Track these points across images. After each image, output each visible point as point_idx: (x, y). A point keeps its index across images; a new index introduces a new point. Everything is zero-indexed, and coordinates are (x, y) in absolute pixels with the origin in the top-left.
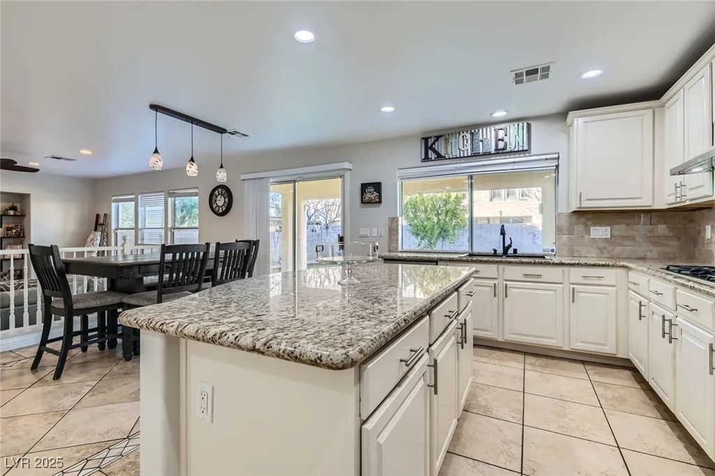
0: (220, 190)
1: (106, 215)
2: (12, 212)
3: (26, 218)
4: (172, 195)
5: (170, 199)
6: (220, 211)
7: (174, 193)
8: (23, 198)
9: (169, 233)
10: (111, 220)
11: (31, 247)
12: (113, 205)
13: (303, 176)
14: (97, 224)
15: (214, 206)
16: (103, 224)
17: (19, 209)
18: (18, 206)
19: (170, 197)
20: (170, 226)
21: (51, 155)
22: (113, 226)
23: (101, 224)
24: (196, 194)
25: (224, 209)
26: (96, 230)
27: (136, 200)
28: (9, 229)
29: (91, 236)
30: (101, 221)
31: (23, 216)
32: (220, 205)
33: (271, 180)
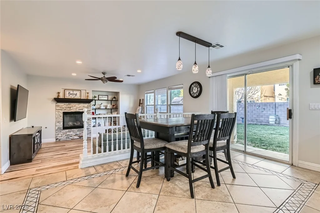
0: (195, 84)
1: (143, 99)
2: (114, 99)
3: (118, 101)
4: (170, 89)
5: (169, 91)
6: (195, 95)
7: (171, 88)
8: (117, 93)
9: (169, 107)
10: (145, 102)
11: (126, 114)
12: (146, 95)
13: (253, 70)
14: (140, 103)
15: (192, 93)
16: (142, 103)
17: (116, 98)
18: (116, 96)
19: (169, 90)
20: (169, 104)
21: (127, 74)
22: (146, 104)
23: (141, 104)
24: (182, 88)
25: (197, 94)
26: (139, 106)
27: (154, 92)
28: (113, 106)
29: (138, 109)
30: (141, 102)
31: (117, 100)
32: (195, 92)
33: (228, 76)
